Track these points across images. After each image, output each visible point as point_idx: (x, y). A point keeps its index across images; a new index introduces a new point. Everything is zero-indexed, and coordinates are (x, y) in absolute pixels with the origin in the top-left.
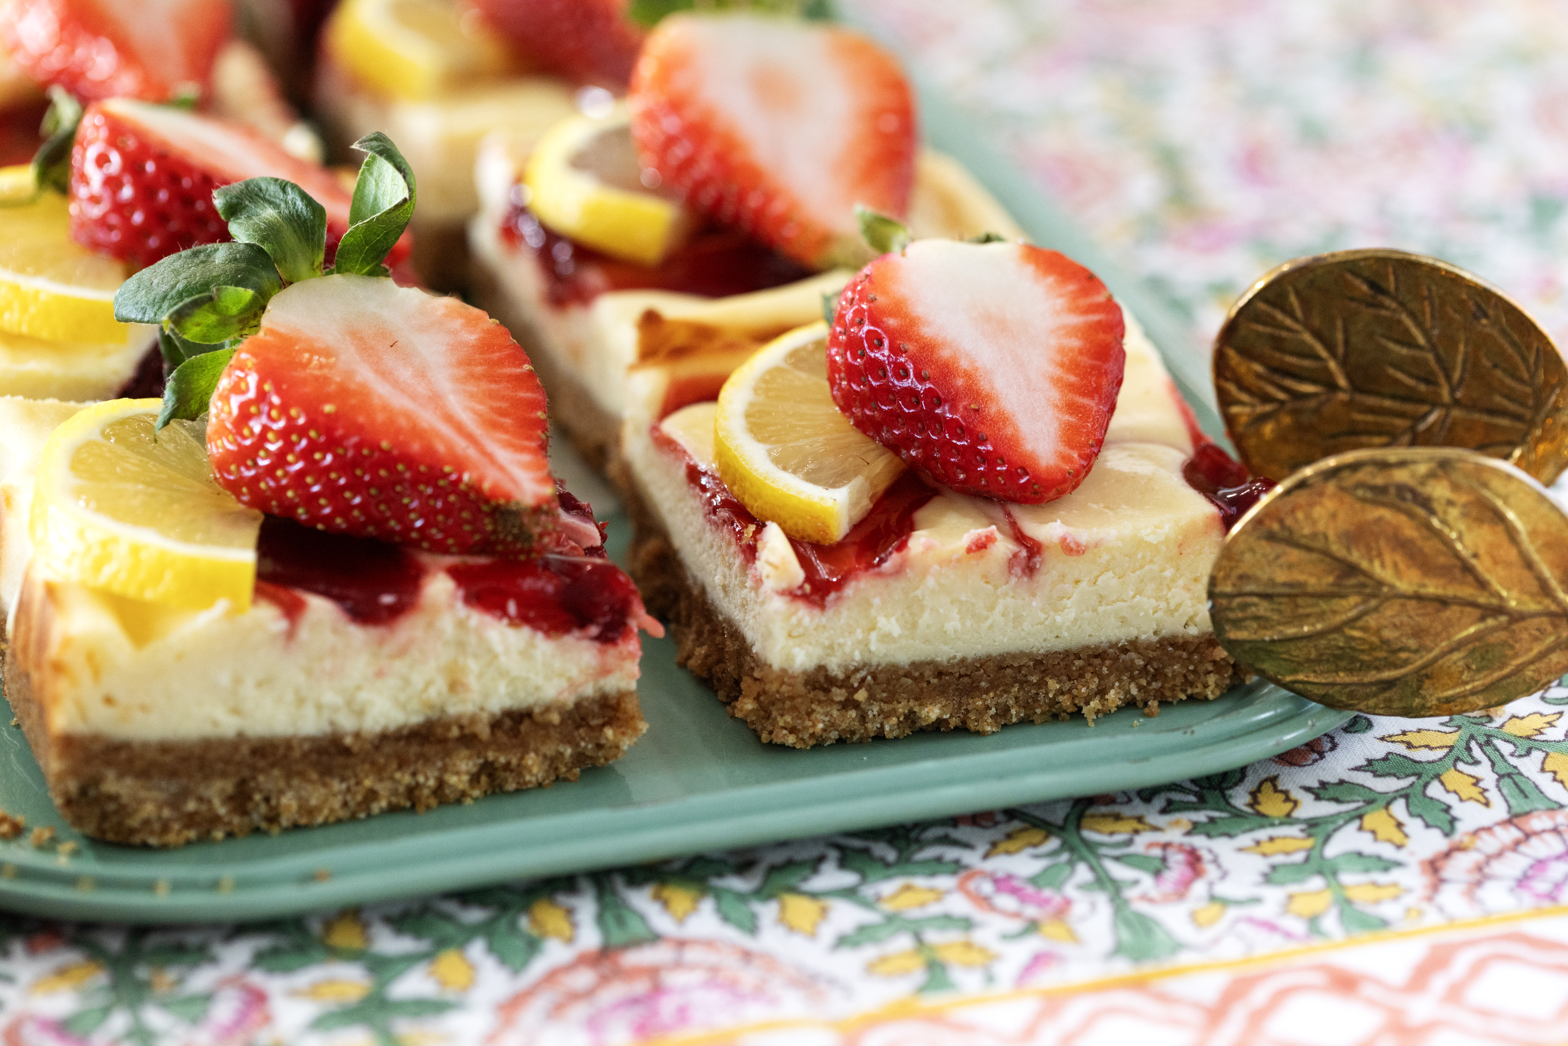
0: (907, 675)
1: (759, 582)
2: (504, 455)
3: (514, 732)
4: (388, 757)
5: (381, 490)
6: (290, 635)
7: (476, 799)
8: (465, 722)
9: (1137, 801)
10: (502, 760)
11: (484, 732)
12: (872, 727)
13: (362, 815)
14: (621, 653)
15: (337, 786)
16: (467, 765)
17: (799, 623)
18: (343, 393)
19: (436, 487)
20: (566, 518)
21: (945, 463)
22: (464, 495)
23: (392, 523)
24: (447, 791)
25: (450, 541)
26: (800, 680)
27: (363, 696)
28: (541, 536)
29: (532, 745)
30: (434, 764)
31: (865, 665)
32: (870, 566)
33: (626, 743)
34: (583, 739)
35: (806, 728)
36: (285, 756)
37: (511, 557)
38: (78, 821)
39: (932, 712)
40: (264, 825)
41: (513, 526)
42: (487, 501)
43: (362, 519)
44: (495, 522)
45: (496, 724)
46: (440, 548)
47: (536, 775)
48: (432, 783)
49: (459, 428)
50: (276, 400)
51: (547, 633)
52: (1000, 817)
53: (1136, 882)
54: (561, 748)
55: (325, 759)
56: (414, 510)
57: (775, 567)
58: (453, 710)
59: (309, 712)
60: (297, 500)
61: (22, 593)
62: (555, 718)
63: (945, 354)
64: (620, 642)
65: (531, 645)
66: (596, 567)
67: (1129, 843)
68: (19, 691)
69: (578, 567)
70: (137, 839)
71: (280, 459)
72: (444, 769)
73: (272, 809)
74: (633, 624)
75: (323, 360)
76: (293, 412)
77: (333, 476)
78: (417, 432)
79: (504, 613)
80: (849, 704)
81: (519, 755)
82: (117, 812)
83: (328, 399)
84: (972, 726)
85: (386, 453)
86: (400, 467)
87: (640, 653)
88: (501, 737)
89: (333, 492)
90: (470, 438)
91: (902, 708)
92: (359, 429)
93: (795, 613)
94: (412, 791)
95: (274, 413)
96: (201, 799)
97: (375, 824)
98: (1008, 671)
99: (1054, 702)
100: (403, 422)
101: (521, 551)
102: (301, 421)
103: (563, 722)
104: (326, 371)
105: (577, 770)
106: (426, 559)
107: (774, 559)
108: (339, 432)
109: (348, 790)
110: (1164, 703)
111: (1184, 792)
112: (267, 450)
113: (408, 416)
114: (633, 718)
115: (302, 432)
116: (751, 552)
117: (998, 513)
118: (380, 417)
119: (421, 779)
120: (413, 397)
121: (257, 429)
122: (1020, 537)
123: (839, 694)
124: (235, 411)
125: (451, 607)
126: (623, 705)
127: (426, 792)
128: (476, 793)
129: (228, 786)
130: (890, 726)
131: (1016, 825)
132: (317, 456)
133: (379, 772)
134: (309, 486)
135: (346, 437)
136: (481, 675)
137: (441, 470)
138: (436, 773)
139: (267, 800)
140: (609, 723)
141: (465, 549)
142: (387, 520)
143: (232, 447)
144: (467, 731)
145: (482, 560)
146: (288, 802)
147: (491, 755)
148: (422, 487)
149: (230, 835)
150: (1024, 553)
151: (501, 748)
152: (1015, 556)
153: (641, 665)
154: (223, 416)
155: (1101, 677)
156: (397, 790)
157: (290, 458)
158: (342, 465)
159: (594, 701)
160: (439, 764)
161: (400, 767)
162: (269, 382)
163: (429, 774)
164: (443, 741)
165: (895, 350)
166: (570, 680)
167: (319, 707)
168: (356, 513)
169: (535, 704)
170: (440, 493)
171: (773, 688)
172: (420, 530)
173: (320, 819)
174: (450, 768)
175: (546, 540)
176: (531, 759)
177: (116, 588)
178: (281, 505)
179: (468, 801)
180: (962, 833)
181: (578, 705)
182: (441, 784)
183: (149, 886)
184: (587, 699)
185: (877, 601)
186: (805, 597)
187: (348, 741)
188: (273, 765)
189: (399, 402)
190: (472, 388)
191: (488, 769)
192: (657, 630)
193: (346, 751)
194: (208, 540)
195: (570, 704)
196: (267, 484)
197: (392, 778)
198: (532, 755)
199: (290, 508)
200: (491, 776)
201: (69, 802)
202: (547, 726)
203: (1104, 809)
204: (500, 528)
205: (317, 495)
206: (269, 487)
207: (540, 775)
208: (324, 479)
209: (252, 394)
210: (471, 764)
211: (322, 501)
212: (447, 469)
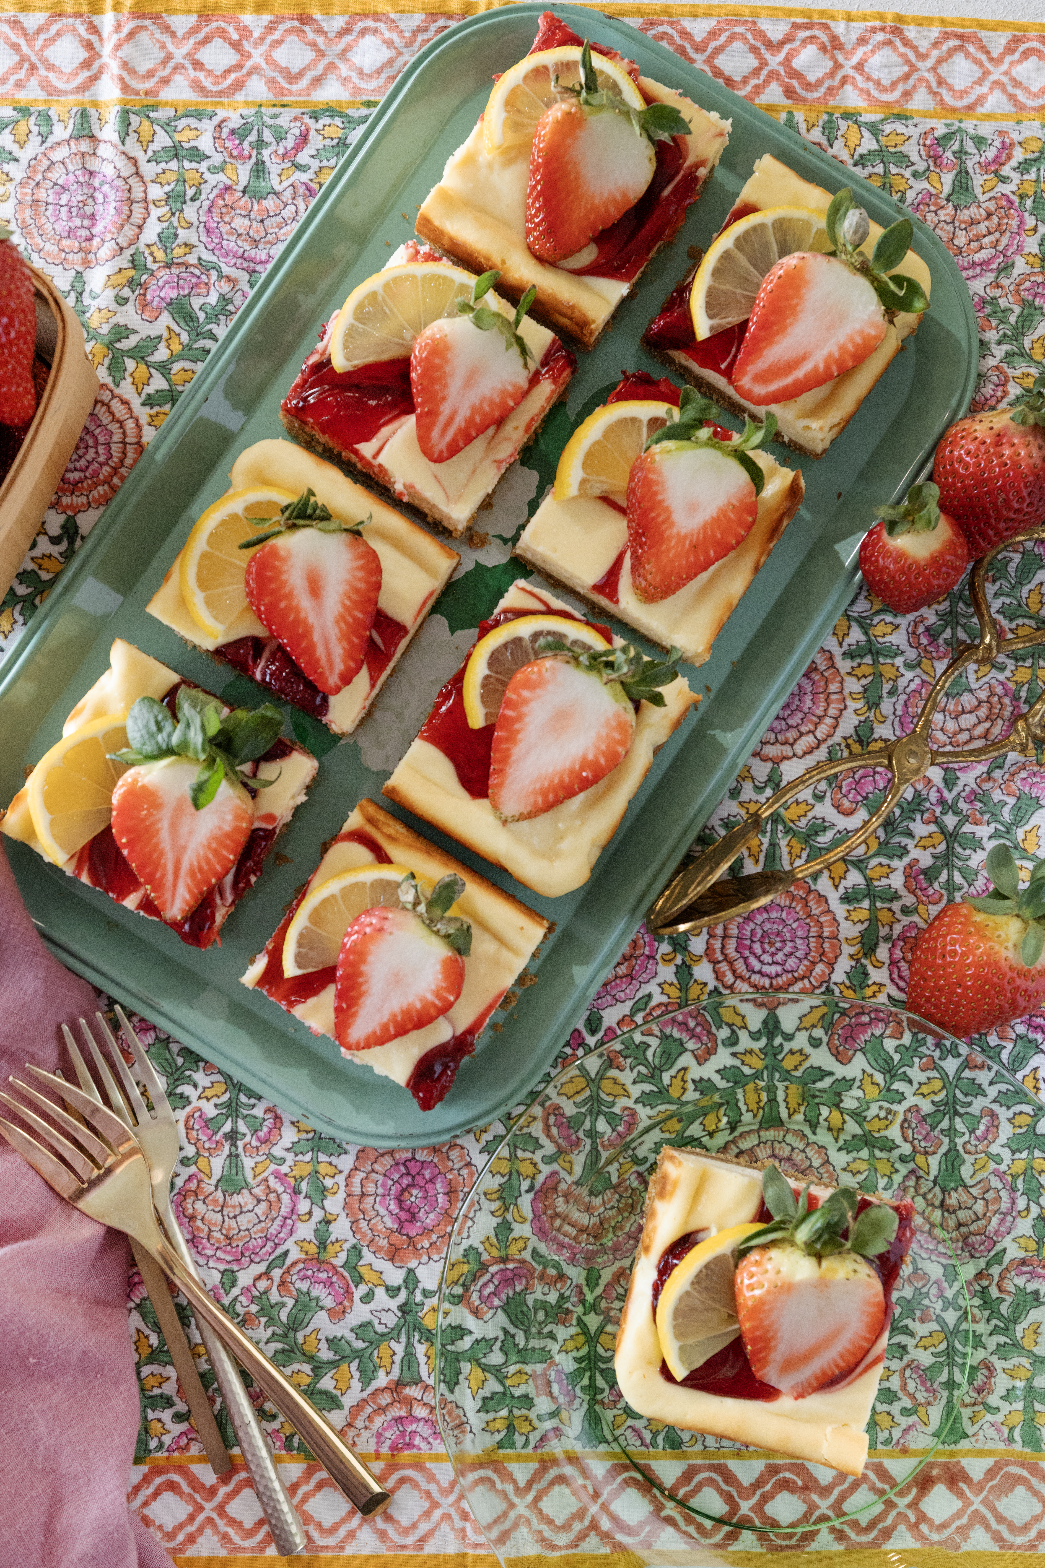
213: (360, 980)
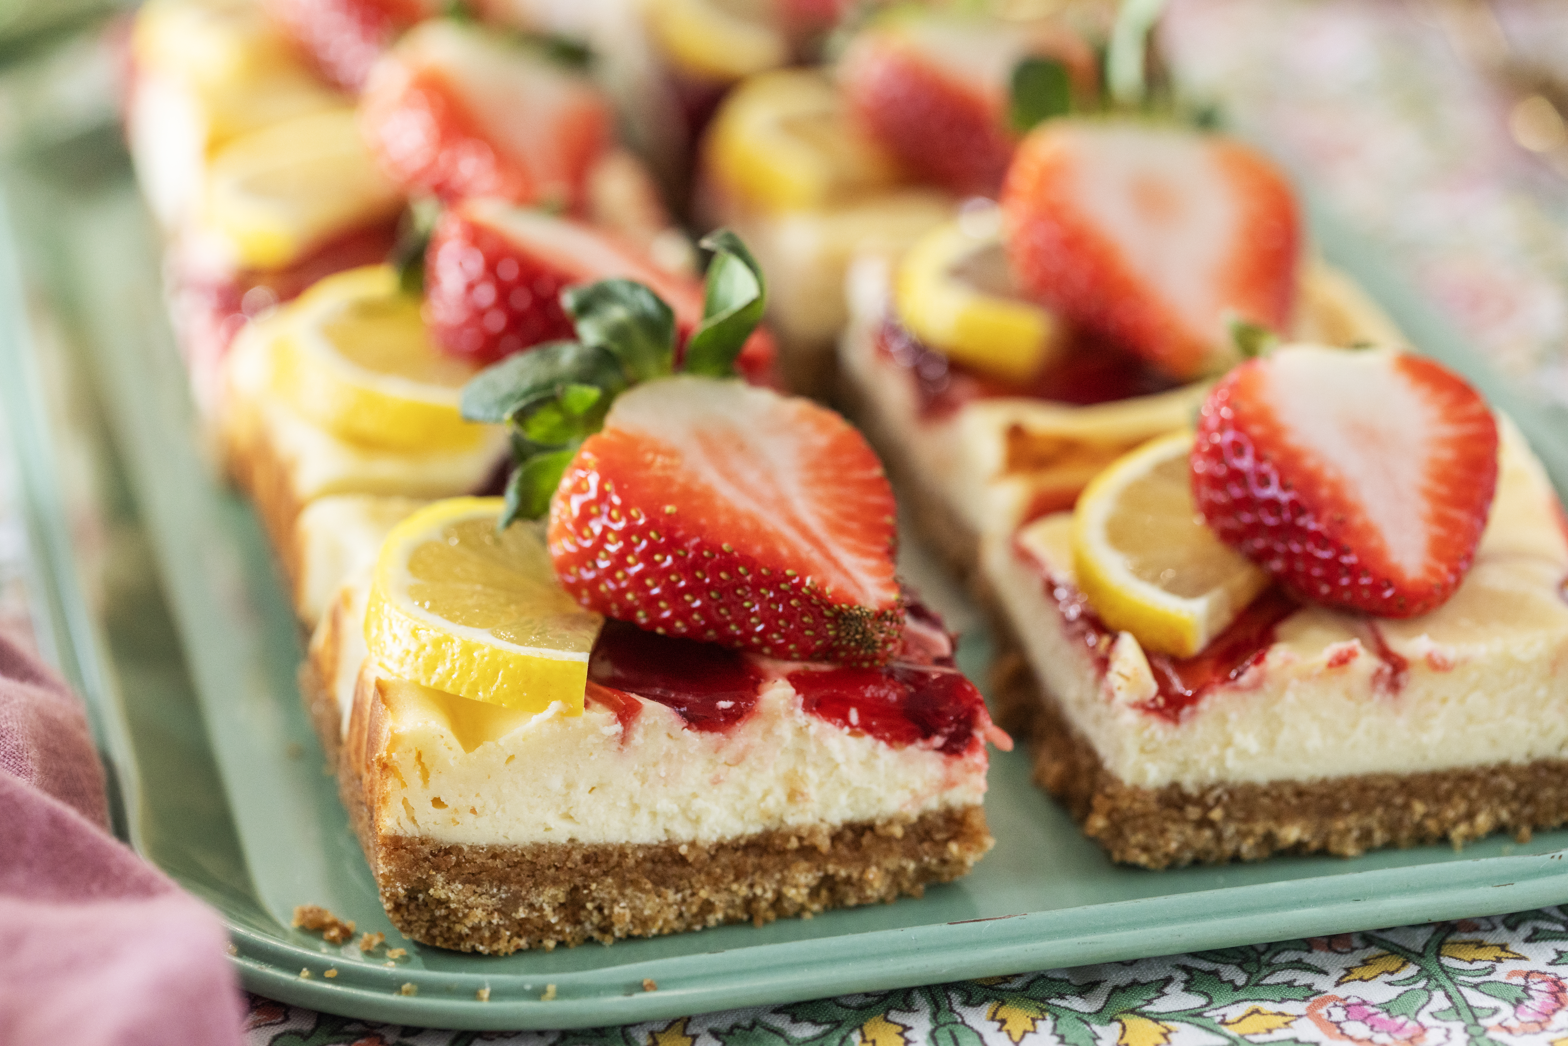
0: (1266, 794)
1: (1111, 695)
2: (848, 560)
3: (856, 845)
4: (724, 868)
5: (721, 593)
6: (624, 739)
7: (815, 914)
8: (804, 833)
9: (1501, 929)
10: (843, 873)
11: (824, 843)
12: (1229, 847)
13: (698, 927)
14: (966, 765)
15: (672, 896)
16: (806, 877)
17: (1152, 738)
18: (687, 494)
19: (778, 591)
20: (911, 624)
21: (1308, 575)
22: (806, 600)
23: (733, 627)
24: (786, 905)
25: (792, 647)
26: (1153, 798)
27: (698, 804)
28: (885, 642)
29: (874, 859)
30: (772, 876)
31: (1221, 783)
32: (1226, 679)
33: (971, 859)
34: (927, 854)
35: (1159, 847)
36: (619, 864)
37: (854, 664)
38: (407, 926)
39: (1292, 833)
40: (596, 935)
41: (857, 632)
42: (829, 606)
43: (703, 623)
44: (837, 628)
45: (836, 837)
46: (781, 654)
47: (878, 890)
48: (769, 895)
49: (804, 531)
50: (616, 500)
51: (890, 742)
52: (1357, 943)
53: (1496, 1011)
54: (904, 863)
55: (660, 868)
56: (754, 614)
57: (1127, 679)
58: (793, 819)
59: (644, 818)
60: (637, 603)
61: (356, 694)
62: (898, 831)
63: (1310, 463)
64: (965, 753)
65: (873, 755)
66: (944, 677)
67: (1491, 971)
68: (352, 794)
69: (923, 676)
70: (466, 946)
71: (620, 561)
72: (782, 882)
73: (605, 918)
74: (979, 735)
75: (668, 461)
76: (633, 513)
77: (673, 578)
78: (760, 534)
79: (847, 722)
80: (1204, 823)
81: (860, 869)
82: (446, 918)
83: (670, 500)
84: (1334, 847)
85: (728, 555)
86: (741, 570)
87: (986, 766)
88: (843, 850)
89: (673, 594)
90: (815, 542)
91: (1260, 828)
92: (700, 530)
93: (1147, 727)
94: (749, 903)
95: (614, 514)
96: (531, 906)
97: (711, 937)
98: (1372, 792)
99: (1419, 826)
100: (746, 525)
101: (864, 659)
102: (641, 521)
103: (906, 836)
104: (669, 473)
105: (921, 887)
106: (767, 665)
107: (1126, 671)
108: (680, 534)
109: (684, 900)
110: (1537, 829)
111: (1552, 921)
112: (607, 552)
113: (752, 518)
114: (978, 833)
115: (642, 533)
116: (1103, 664)
117: (1363, 628)
118: (723, 519)
119: (759, 891)
120: (759, 499)
121: (597, 530)
122: (1385, 653)
123: (1193, 813)
124: (576, 512)
125: (791, 713)
126: (969, 820)
127: (764, 905)
128: (816, 907)
129: (561, 895)
130: (1247, 847)
131: (1374, 951)
132: (657, 557)
133: (716, 883)
134: (648, 589)
135: (686, 538)
136: (821, 785)
137: (784, 573)
138: (774, 886)
139: (600, 909)
140: (954, 837)
141: (807, 655)
142: (728, 624)
143: (572, 549)
144: (806, 843)
145: (825, 667)
146: (621, 911)
147: (831, 868)
148: (763, 591)
149: (561, 944)
150: (1388, 669)
151: (841, 861)
152: (1379, 672)
153: (988, 778)
154: (565, 517)
155: (1471, 801)
156: (733, 901)
157: (630, 559)
158: (684, 567)
159: (938, 815)
160: (778, 876)
161: (737, 879)
162: (610, 481)
163: (767, 886)
164: (782, 852)
165: (1259, 458)
166: (913, 792)
167: (654, 814)
168: (696, 617)
169: (878, 816)
170: (783, 597)
171: (1124, 804)
172: (761, 634)
173: (654, 931)
174: (789, 880)
175: (890, 647)
176: (872, 874)
177: (448, 688)
178: (621, 607)
179: (807, 916)
180: (1317, 958)
181: (922, 819)
182: (780, 897)
183: (473, 993)
184: (931, 812)
185: (1233, 716)
186: (1158, 710)
187: (683, 850)
188: (606, 874)
189: (743, 504)
190: (820, 491)
191: (828, 883)
192: (1006, 743)
193: (682, 860)
194: (542, 641)
195: (914, 817)
196: (607, 586)
197: (728, 890)
198: (874, 869)
199: (630, 611)
200: (832, 890)
201: (397, 907)
202: (889, 839)
203: (1466, 937)
204: (843, 634)
205: (657, 598)
206: (609, 590)
207: (883, 890)
208: (663, 582)
209: (593, 494)
210: (810, 876)
211: (662, 604)
212: (789, 572)
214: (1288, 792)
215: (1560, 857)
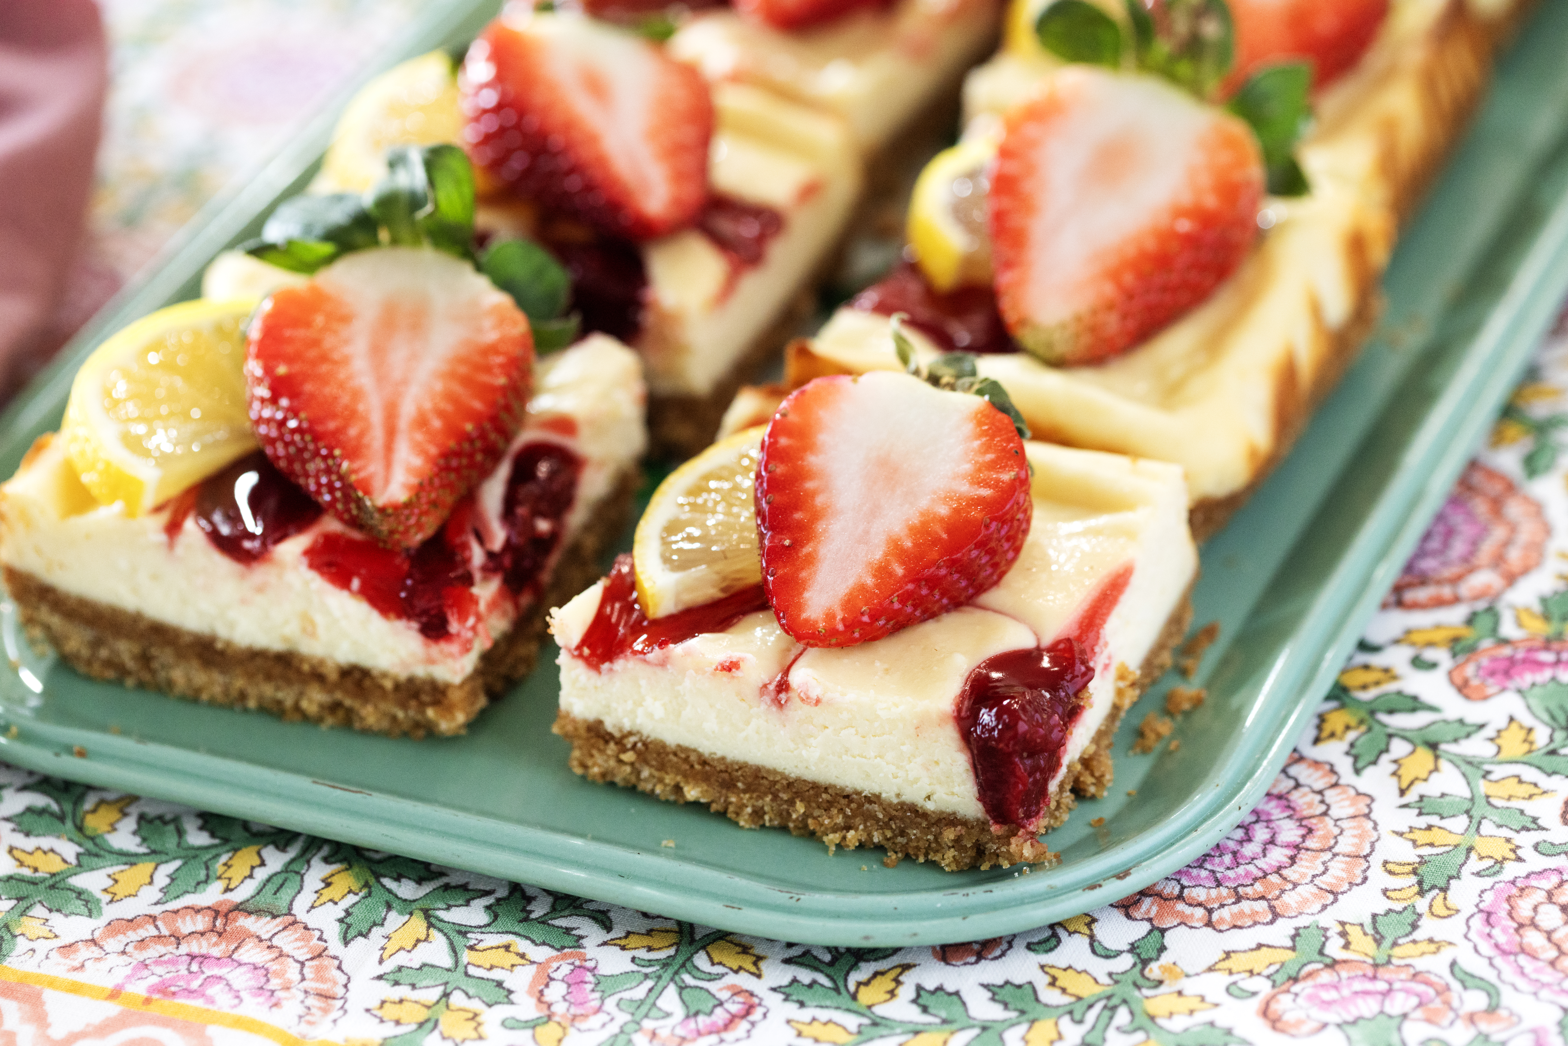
0: (674, 754)
2: (402, 454)
3: (358, 685)
4: (256, 669)
6: (170, 547)
8: (316, 662)
10: (348, 703)
11: (333, 676)
12: (646, 785)
13: (239, 708)
14: (442, 652)
15: (217, 676)
16: (318, 697)
18: (319, 359)
19: (326, 464)
22: (341, 479)
27: (233, 614)
29: (371, 700)
30: (291, 688)
31: (636, 733)
34: (413, 709)
35: (589, 766)
40: (164, 688)
41: (371, 517)
42: (354, 490)
44: (359, 509)
45: (342, 674)
47: (373, 724)
48: (291, 701)
49: (391, 418)
51: (382, 613)
54: (397, 711)
58: (305, 649)
59: (191, 611)
62: (388, 684)
64: (442, 641)
65: (368, 619)
67: (718, 978)
72: (299, 694)
74: (452, 628)
79: (348, 586)
81: (360, 703)
84: (731, 815)
86: (307, 438)
88: (348, 684)
90: (391, 430)
91: (669, 780)
96: (112, 651)
98: (765, 782)
99: (802, 822)
100: (345, 399)
101: (379, 540)
103: (396, 690)
104: (324, 335)
106: (327, 518)
109: (226, 683)
110: (905, 859)
113: (355, 394)
114: (451, 705)
119: (282, 695)
120: (381, 378)
122: (786, 671)
123: (615, 749)
125: (296, 567)
126: (448, 694)
129: (134, 647)
130: (661, 790)
133: (248, 678)
136: (328, 630)
137: (332, 451)
138: (294, 695)
140: (434, 704)
142: (298, 476)
144: (317, 670)
146: (178, 676)
147: (338, 696)
148: (318, 460)
149: (139, 686)
150: (772, 687)
151: (346, 693)
152: (764, 686)
155: (845, 816)
159: (424, 682)
160: (295, 689)
161: (266, 681)
163: (288, 694)
164: (298, 672)
166: (401, 657)
167: (200, 611)
169: (374, 667)
170: (327, 470)
172: (314, 494)
173: (205, 699)
174: (304, 695)
176: (369, 710)
181: (408, 681)
182: (298, 705)
184: (419, 678)
186: (582, 658)
188: (166, 645)
191: (338, 707)
193: (220, 654)
197: (259, 686)
198: (370, 707)
202: (383, 688)
204: (362, 515)
210: (321, 697)
212: (336, 452)
213: (810, 485)
214: (693, 758)
215: (798, 900)
